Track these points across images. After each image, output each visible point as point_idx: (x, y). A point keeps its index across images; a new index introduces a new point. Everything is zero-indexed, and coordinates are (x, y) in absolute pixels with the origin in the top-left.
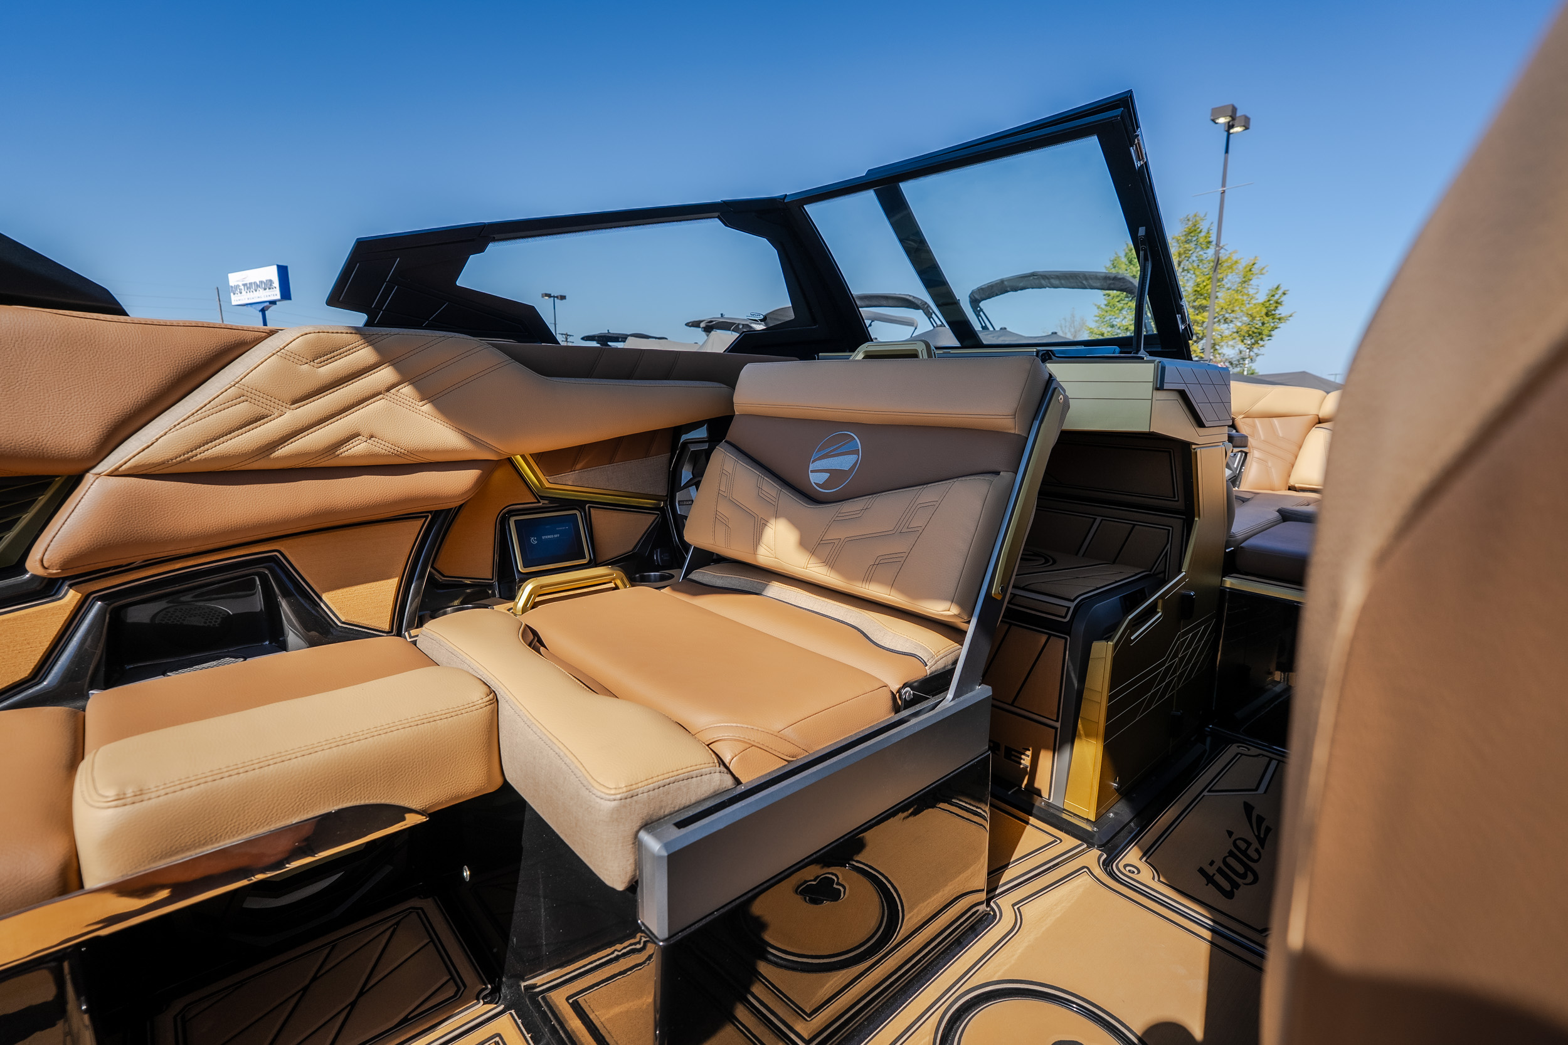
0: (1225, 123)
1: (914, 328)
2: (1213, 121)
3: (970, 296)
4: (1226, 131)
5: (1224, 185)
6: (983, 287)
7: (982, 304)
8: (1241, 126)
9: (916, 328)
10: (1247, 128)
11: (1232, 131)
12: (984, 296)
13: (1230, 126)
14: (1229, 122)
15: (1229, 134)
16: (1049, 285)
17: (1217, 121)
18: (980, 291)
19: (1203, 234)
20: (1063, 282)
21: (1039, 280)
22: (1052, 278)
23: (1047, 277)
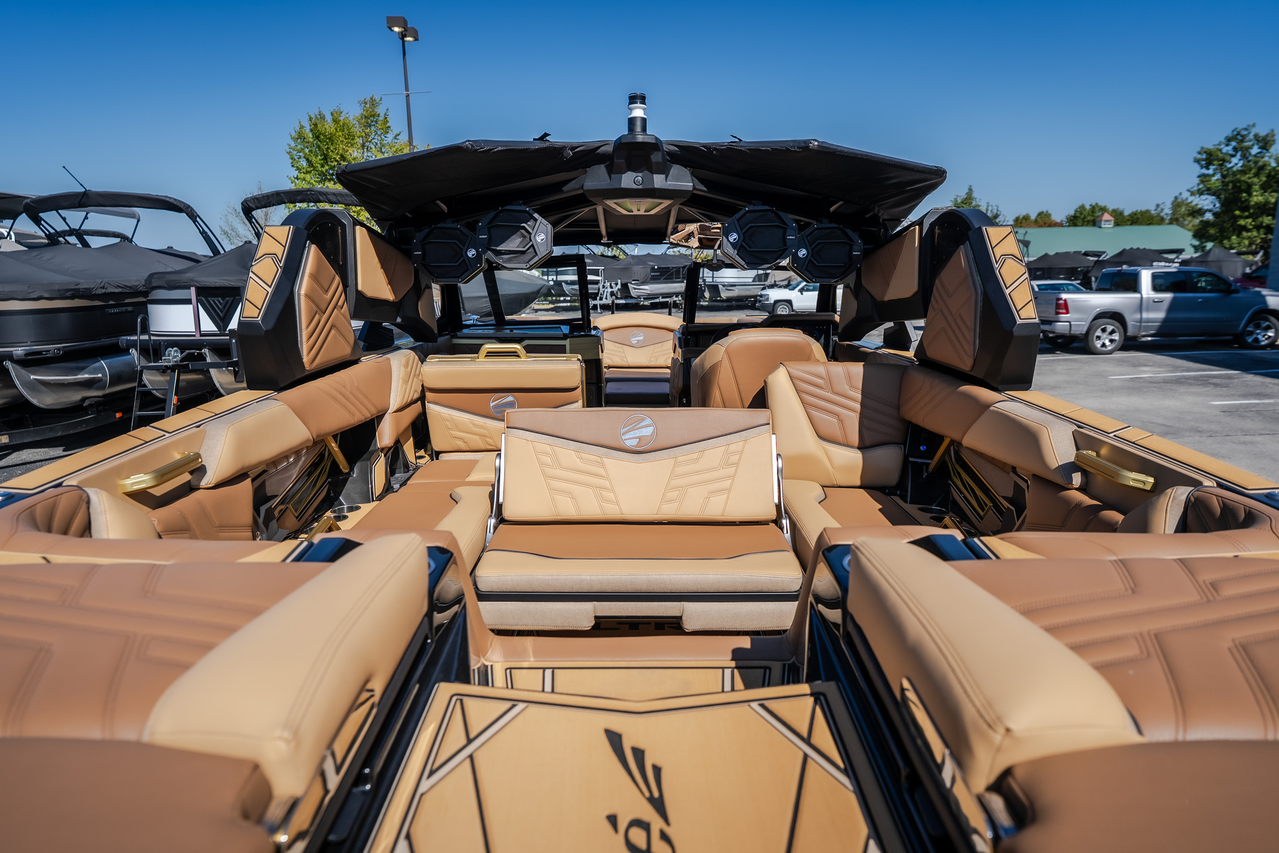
0: (398, 33)
1: (136, 221)
2: (390, 28)
3: (242, 204)
4: (400, 38)
5: (407, 89)
6: (258, 196)
7: (254, 213)
8: (411, 37)
9: (138, 221)
10: (416, 39)
11: (405, 39)
12: (259, 205)
13: (403, 36)
14: (402, 32)
15: (404, 42)
16: (327, 201)
17: (393, 29)
18: (255, 200)
19: (381, 118)
20: (340, 199)
21: (317, 196)
22: (329, 194)
23: (324, 194)
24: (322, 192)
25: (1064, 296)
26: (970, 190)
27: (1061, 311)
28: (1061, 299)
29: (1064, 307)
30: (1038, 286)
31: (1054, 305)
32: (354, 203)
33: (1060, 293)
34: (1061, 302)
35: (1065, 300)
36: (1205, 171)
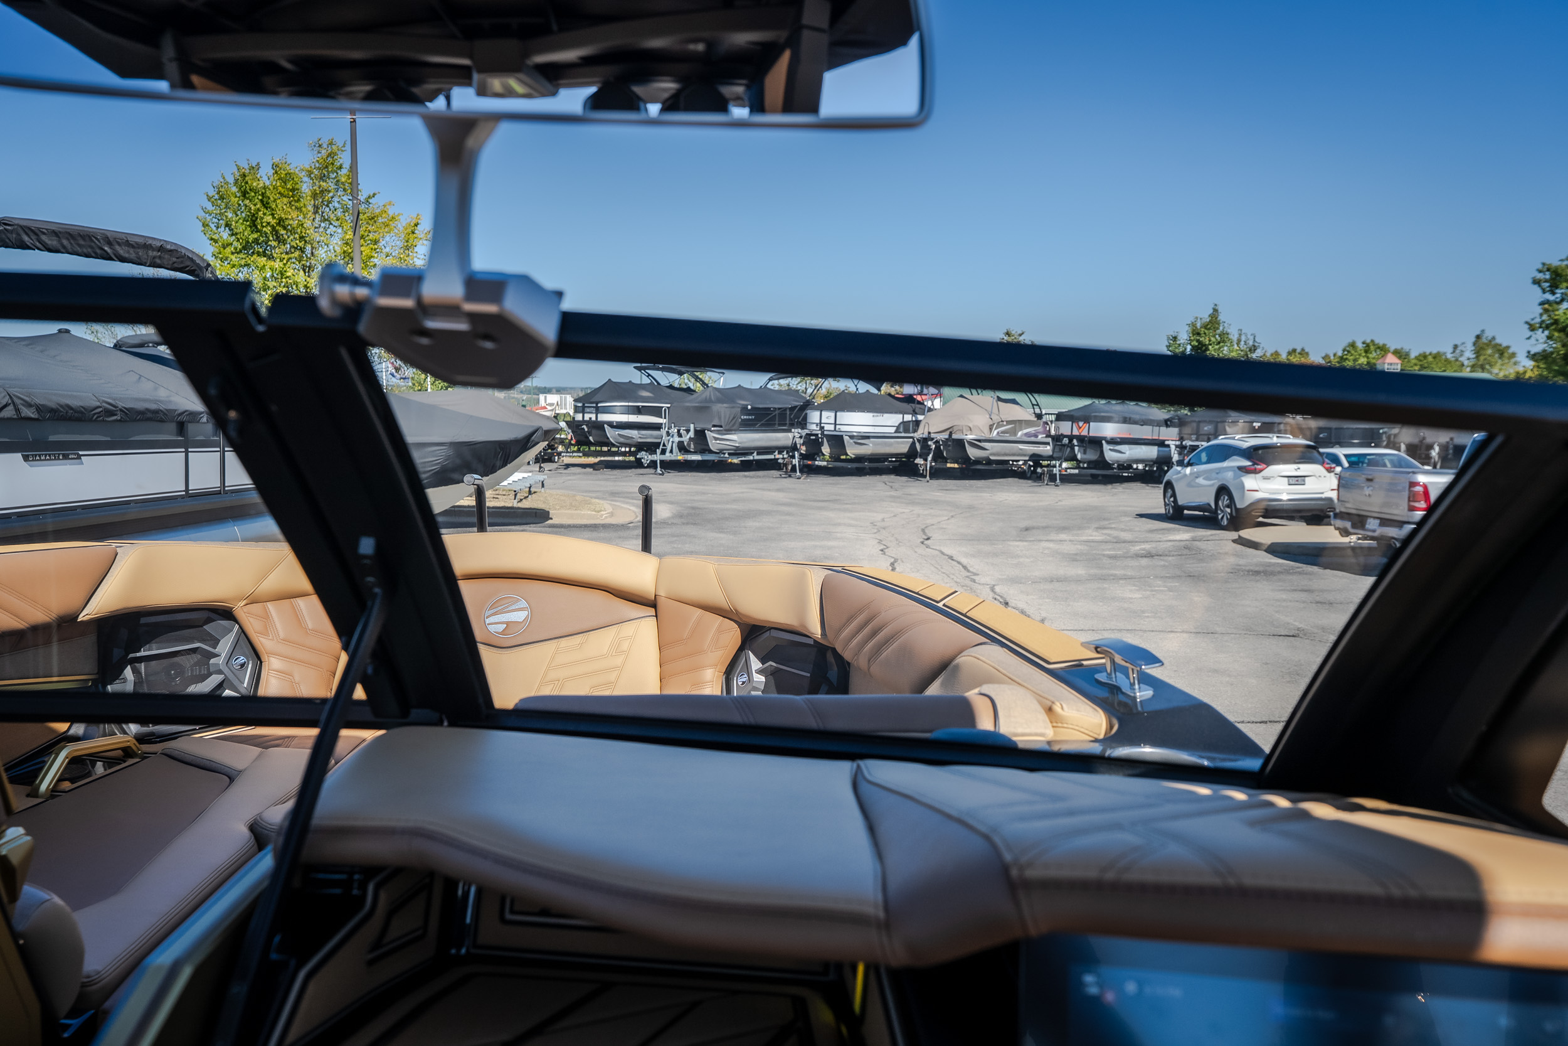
20: (65, 242)
21: (18, 234)
22: (44, 233)
23: (32, 231)
24: (29, 229)
25: (1422, 479)
26: (1215, 310)
27: (1417, 505)
28: (1417, 484)
29: (1423, 497)
30: (1346, 456)
31: (1406, 494)
32: (95, 253)
33: (1414, 473)
34: (1419, 489)
35: (1425, 487)
36: (1551, 298)
